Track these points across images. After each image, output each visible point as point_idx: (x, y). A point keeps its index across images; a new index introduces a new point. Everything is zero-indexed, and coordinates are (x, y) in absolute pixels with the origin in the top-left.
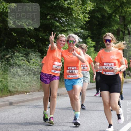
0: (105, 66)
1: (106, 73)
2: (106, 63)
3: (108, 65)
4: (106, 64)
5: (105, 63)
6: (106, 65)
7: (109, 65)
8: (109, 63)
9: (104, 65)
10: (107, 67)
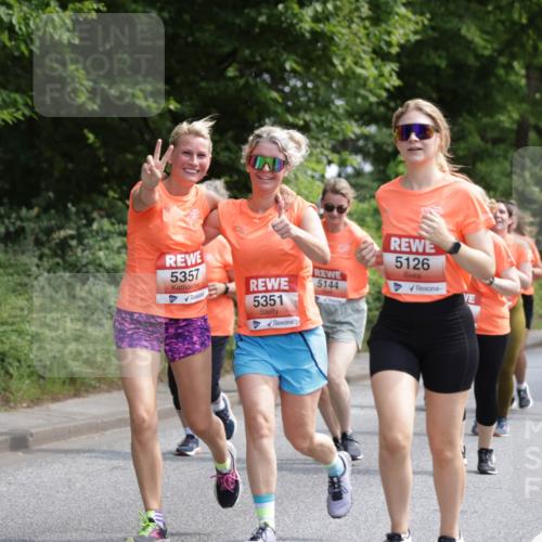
0: (395, 252)
1: (396, 284)
2: (400, 237)
3: (410, 247)
4: (400, 246)
5: (393, 239)
6: (398, 249)
7: (414, 250)
8: (414, 238)
9: (392, 248)
10: (405, 256)
